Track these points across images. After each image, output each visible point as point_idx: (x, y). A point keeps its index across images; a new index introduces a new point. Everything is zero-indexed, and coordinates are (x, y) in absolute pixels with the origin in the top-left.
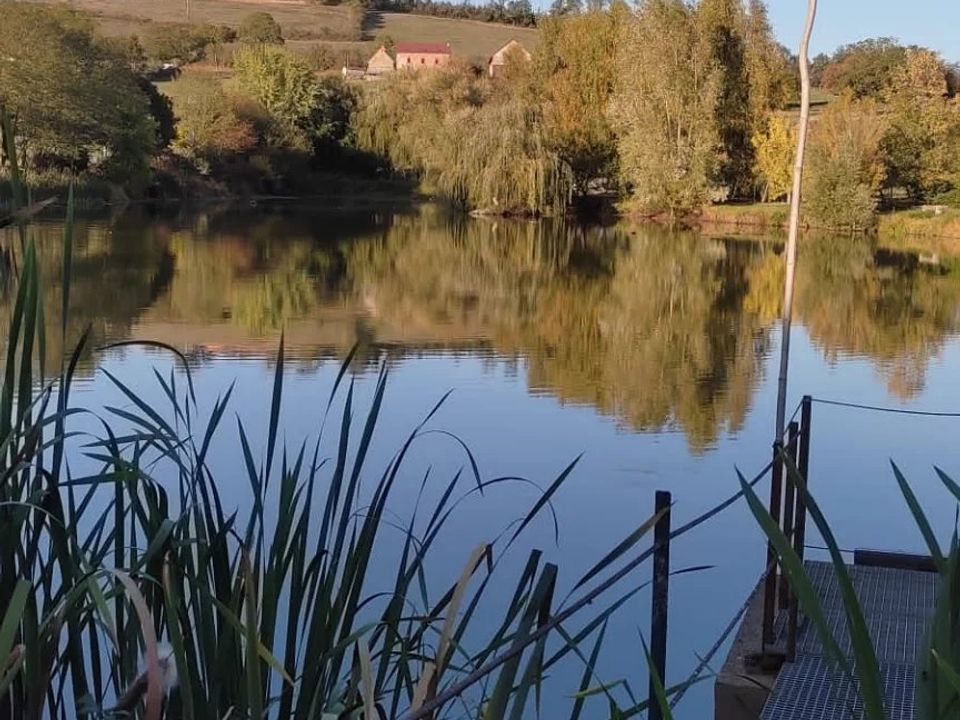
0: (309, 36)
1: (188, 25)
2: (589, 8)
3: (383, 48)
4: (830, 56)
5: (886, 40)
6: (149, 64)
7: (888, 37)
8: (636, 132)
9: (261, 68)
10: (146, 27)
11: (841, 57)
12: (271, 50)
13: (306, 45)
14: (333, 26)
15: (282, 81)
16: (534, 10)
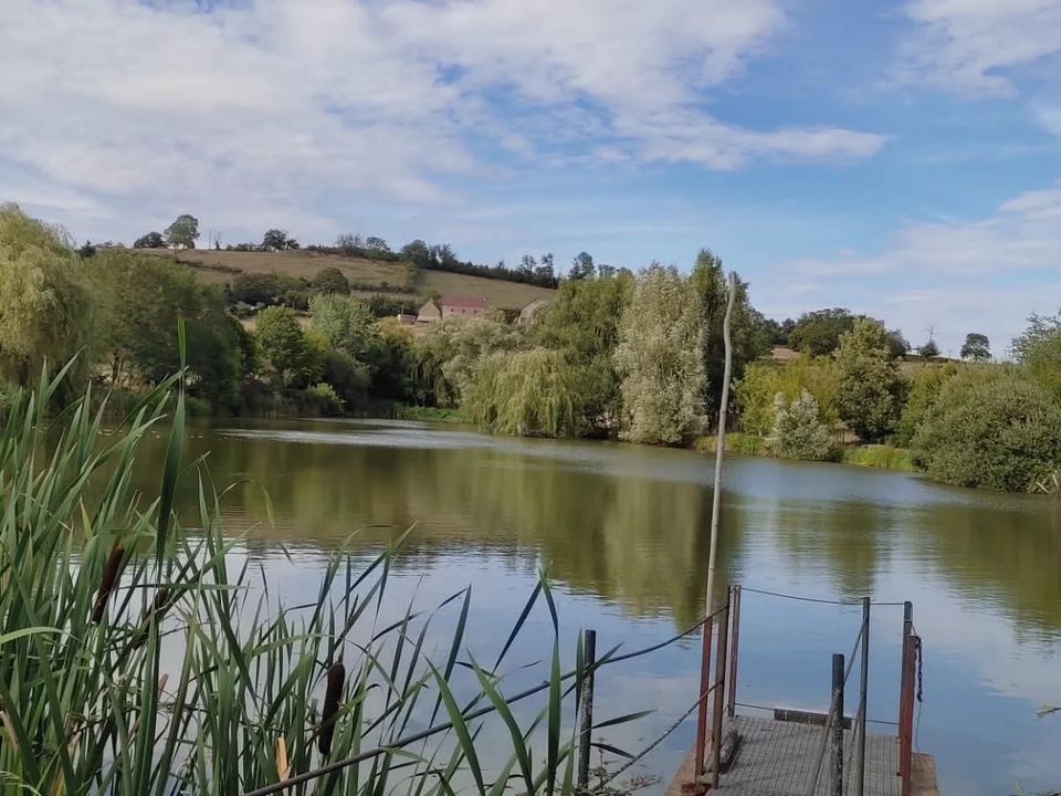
0: (371, 289)
1: (272, 277)
2: (601, 274)
3: (431, 300)
4: (796, 321)
5: (841, 311)
6: (237, 306)
7: (843, 308)
8: (635, 375)
9: (331, 312)
10: (238, 276)
11: (804, 322)
12: (339, 298)
13: (368, 296)
14: (392, 282)
15: (347, 324)
16: (556, 275)
